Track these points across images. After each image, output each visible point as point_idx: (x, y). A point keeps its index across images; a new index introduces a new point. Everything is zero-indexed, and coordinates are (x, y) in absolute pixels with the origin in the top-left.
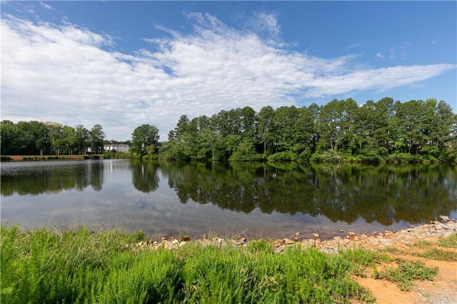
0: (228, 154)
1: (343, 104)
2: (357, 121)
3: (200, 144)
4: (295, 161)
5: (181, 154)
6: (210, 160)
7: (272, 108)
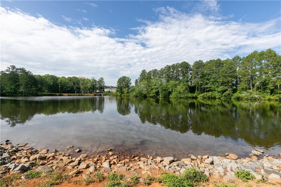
0: (170, 93)
1: (263, 54)
2: (275, 67)
3: (152, 87)
4: (219, 98)
5: (140, 93)
6: (158, 97)
7: (202, 61)
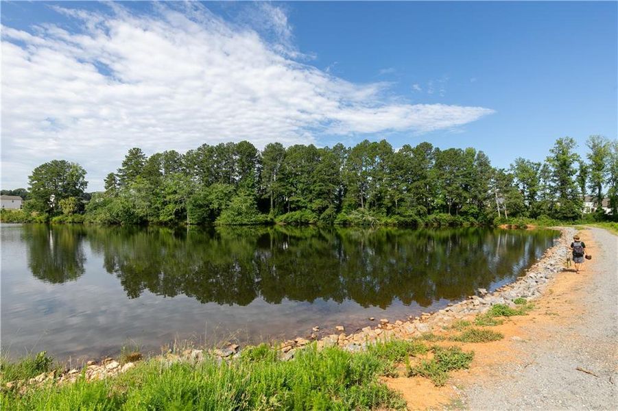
0: (214, 214)
1: (376, 147)
2: (392, 170)
3: (165, 197)
4: (315, 224)
5: (128, 213)
6: (182, 224)
7: (281, 146)
